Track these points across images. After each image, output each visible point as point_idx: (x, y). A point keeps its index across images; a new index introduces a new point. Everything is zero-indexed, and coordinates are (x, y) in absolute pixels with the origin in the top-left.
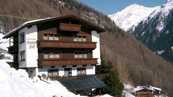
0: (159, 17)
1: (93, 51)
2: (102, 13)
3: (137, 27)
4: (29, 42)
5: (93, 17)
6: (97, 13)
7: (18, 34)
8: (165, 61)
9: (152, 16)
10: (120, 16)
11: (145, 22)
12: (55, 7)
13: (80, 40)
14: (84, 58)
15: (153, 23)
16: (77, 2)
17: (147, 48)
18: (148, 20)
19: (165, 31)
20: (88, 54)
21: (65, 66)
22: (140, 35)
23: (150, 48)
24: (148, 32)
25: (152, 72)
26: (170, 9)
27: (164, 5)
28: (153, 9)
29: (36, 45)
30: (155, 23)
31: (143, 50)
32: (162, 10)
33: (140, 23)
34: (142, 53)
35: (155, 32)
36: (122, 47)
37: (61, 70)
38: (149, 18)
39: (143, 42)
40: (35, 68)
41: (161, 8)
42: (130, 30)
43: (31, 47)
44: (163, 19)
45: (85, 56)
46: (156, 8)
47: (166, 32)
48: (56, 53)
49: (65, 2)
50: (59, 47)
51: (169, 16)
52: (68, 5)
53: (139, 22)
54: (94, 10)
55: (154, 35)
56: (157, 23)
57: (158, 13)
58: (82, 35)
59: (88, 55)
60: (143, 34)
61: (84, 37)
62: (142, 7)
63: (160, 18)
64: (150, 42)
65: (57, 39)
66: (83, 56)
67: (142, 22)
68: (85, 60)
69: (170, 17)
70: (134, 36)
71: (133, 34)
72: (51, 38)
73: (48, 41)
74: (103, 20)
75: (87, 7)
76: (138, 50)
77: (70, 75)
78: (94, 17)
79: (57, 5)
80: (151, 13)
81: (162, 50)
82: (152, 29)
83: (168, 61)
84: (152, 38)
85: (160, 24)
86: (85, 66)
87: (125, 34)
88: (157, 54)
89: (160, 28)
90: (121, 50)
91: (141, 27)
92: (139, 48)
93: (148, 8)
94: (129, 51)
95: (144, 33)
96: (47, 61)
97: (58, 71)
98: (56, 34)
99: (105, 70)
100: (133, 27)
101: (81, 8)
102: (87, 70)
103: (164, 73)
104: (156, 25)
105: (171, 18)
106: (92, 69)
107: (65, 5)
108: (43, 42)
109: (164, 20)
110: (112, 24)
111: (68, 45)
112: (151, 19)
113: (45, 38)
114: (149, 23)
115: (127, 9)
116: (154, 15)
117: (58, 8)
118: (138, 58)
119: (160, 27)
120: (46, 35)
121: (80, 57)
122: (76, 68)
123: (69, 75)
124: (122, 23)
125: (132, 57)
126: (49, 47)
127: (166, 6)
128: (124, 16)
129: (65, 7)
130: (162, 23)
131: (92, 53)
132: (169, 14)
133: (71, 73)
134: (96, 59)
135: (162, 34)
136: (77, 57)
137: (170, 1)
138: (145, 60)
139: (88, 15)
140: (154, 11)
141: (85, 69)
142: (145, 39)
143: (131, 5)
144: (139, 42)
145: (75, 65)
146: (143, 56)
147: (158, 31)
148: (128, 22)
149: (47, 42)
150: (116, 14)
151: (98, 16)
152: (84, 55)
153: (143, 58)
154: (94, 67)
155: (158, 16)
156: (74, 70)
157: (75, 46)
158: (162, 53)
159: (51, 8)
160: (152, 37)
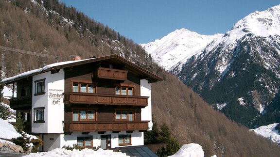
0: (220, 51)
1: (142, 109)
2: (132, 42)
3: (186, 64)
4: (52, 95)
5: (117, 47)
6: (123, 41)
7: (32, 80)
8: (228, 120)
9: (210, 49)
10: (159, 46)
11: (198, 57)
12: (57, 28)
13: (124, 93)
14: (130, 120)
15: (211, 59)
16: (93, 22)
17: (201, 99)
18: (202, 55)
19: (228, 72)
20: (134, 113)
21: (103, 132)
22: (190, 77)
23: (205, 99)
24: (202, 73)
25: (209, 138)
26: (238, 39)
27: (228, 32)
28: (211, 38)
29: (62, 100)
30: (215, 59)
31: (194, 102)
32: (226, 40)
33: (190, 59)
34: (194, 106)
35: (214, 73)
36: (163, 97)
37: (97, 138)
38: (205, 52)
39: (194, 88)
40: (59, 134)
41: (224, 36)
42: (174, 69)
43: (55, 102)
44: (227, 55)
45: (131, 117)
46: (215, 36)
47: (231, 74)
48: (90, 113)
49: (73, 20)
50: (97, 103)
51: (235, 50)
52: (79, 25)
53: (190, 57)
54: (120, 35)
55: (211, 78)
56: (217, 60)
57: (220, 44)
58: (127, 85)
59: (134, 115)
60: (194, 77)
61: (130, 89)
62: (194, 33)
63: (222, 53)
64: (206, 88)
65: (91, 90)
66: (128, 117)
67: (193, 57)
68: (132, 124)
69: (237, 51)
70: (181, 79)
71: (178, 75)
72: (83, 90)
73: (80, 94)
74: (134, 53)
75: (108, 30)
76: (188, 102)
77: (109, 145)
78: (120, 46)
79: (61, 25)
80: (208, 44)
81: (223, 103)
82: (208, 69)
83: (232, 121)
84: (208, 84)
85: (221, 63)
86: (132, 132)
87: (167, 76)
88: (216, 108)
89: (222, 69)
90: (162, 102)
91: (192, 65)
92: (189, 100)
93: (203, 36)
94: (173, 103)
95: (196, 74)
96: (79, 125)
97: (92, 139)
98: (91, 82)
99: (158, 138)
100: (180, 64)
101: (100, 32)
102: (133, 139)
103: (228, 139)
104: (215, 64)
105: (239, 53)
106: (140, 136)
107: (74, 26)
108: (74, 96)
109: (228, 57)
110: (147, 59)
111: (108, 101)
112: (207, 53)
113: (75, 89)
114: (205, 59)
115: (172, 36)
116: (213, 47)
117: (63, 29)
118: (188, 115)
119: (221, 66)
120: (76, 84)
121: (123, 118)
122: (117, 135)
123: (107, 145)
124: (162, 57)
125: (178, 112)
126: (81, 103)
127: (231, 35)
128: (165, 47)
129: (74, 29)
130: (225, 61)
131: (140, 112)
132: (236, 47)
133: (110, 142)
134: (147, 122)
135: (224, 77)
136: (119, 118)
137: (238, 27)
138: (199, 118)
139: (110, 43)
140: (213, 42)
141: (130, 137)
142: (198, 85)
143: (177, 30)
144: (189, 89)
145: (117, 130)
146: (195, 111)
147: (218, 73)
148: (171, 57)
149: (78, 96)
150: (152, 43)
151: (125, 45)
152: (129, 115)
153: (195, 114)
154: (143, 133)
155: (218, 49)
156: (115, 138)
157: (119, 102)
158: (224, 108)
159: (52, 29)
160: (208, 82)
